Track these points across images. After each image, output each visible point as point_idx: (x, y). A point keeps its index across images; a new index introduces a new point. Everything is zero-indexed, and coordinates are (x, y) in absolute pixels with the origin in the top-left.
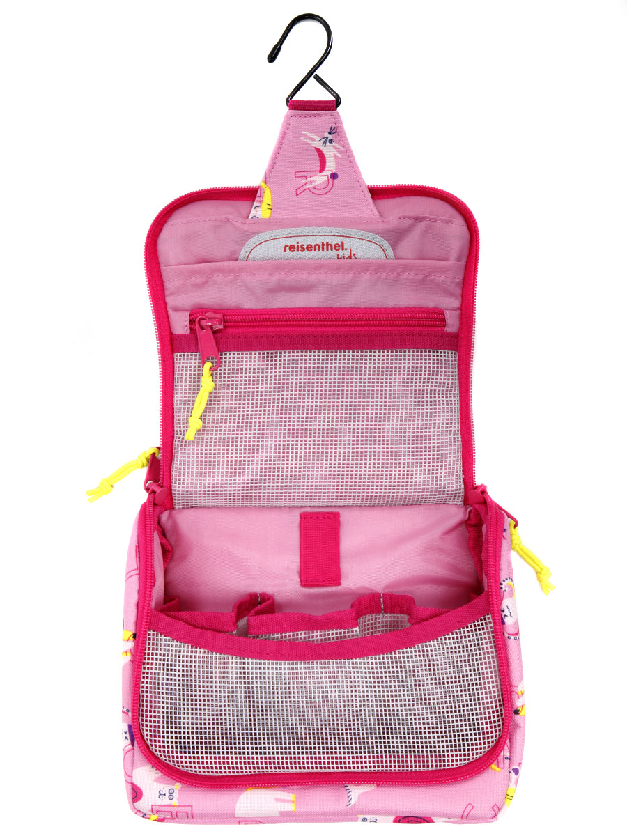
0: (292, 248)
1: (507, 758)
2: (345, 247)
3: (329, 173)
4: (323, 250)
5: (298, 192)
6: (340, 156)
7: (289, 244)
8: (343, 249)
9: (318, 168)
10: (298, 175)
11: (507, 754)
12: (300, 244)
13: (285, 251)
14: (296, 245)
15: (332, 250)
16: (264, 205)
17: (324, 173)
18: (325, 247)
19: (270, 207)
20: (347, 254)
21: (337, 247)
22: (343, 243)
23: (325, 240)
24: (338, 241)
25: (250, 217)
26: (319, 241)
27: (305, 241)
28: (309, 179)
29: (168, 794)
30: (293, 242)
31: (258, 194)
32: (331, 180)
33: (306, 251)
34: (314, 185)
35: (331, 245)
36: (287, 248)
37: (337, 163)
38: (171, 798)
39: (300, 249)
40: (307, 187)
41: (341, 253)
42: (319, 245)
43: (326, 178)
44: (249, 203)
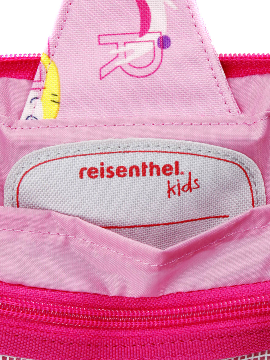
0: (92, 172)
2: (181, 169)
3: (155, 37)
4: (144, 175)
5: (104, 72)
6: (175, 7)
7: (88, 167)
8: (177, 173)
9: (138, 29)
10: (103, 40)
12: (105, 167)
13: (81, 176)
14: (99, 167)
15: (158, 174)
16: (47, 94)
17: (147, 37)
18: (148, 170)
19: (56, 99)
20: (184, 180)
21: (167, 170)
22: (177, 163)
23: (148, 159)
24: (170, 160)
25: (23, 117)
26: (137, 160)
27: (114, 161)
28: (122, 49)
30: (94, 162)
31: (37, 77)
32: (158, 50)
33: (116, 176)
34: (129, 59)
35: (157, 167)
36: (85, 173)
37: (168, 17)
39: (106, 173)
40: (117, 63)
41: (173, 179)
42: (137, 168)
43: (150, 46)
44: (23, 83)
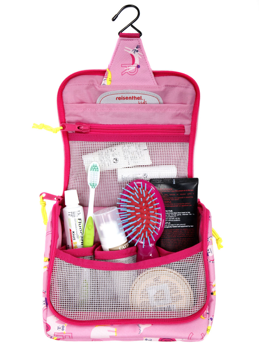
0: (119, 98)
1: (207, 313)
2: (142, 98)
3: (136, 65)
4: (133, 99)
5: (123, 73)
6: (141, 58)
7: (118, 97)
8: (141, 99)
9: (132, 63)
10: (123, 66)
11: (208, 312)
12: (123, 97)
13: (117, 99)
14: (121, 97)
15: (136, 99)
16: (108, 79)
17: (134, 65)
18: (134, 98)
19: (110, 80)
20: (143, 101)
21: (138, 98)
22: (141, 97)
23: (134, 95)
24: (139, 96)
25: (102, 84)
26: (131, 95)
27: (125, 96)
28: (127, 68)
29: (61, 328)
31: (106, 74)
32: (137, 69)
33: (125, 99)
34: (129, 70)
35: (136, 97)
37: (139, 60)
38: (63, 329)
39: (123, 99)
40: (126, 71)
41: (140, 101)
42: (131, 97)
43: (135, 67)
44: (102, 77)
